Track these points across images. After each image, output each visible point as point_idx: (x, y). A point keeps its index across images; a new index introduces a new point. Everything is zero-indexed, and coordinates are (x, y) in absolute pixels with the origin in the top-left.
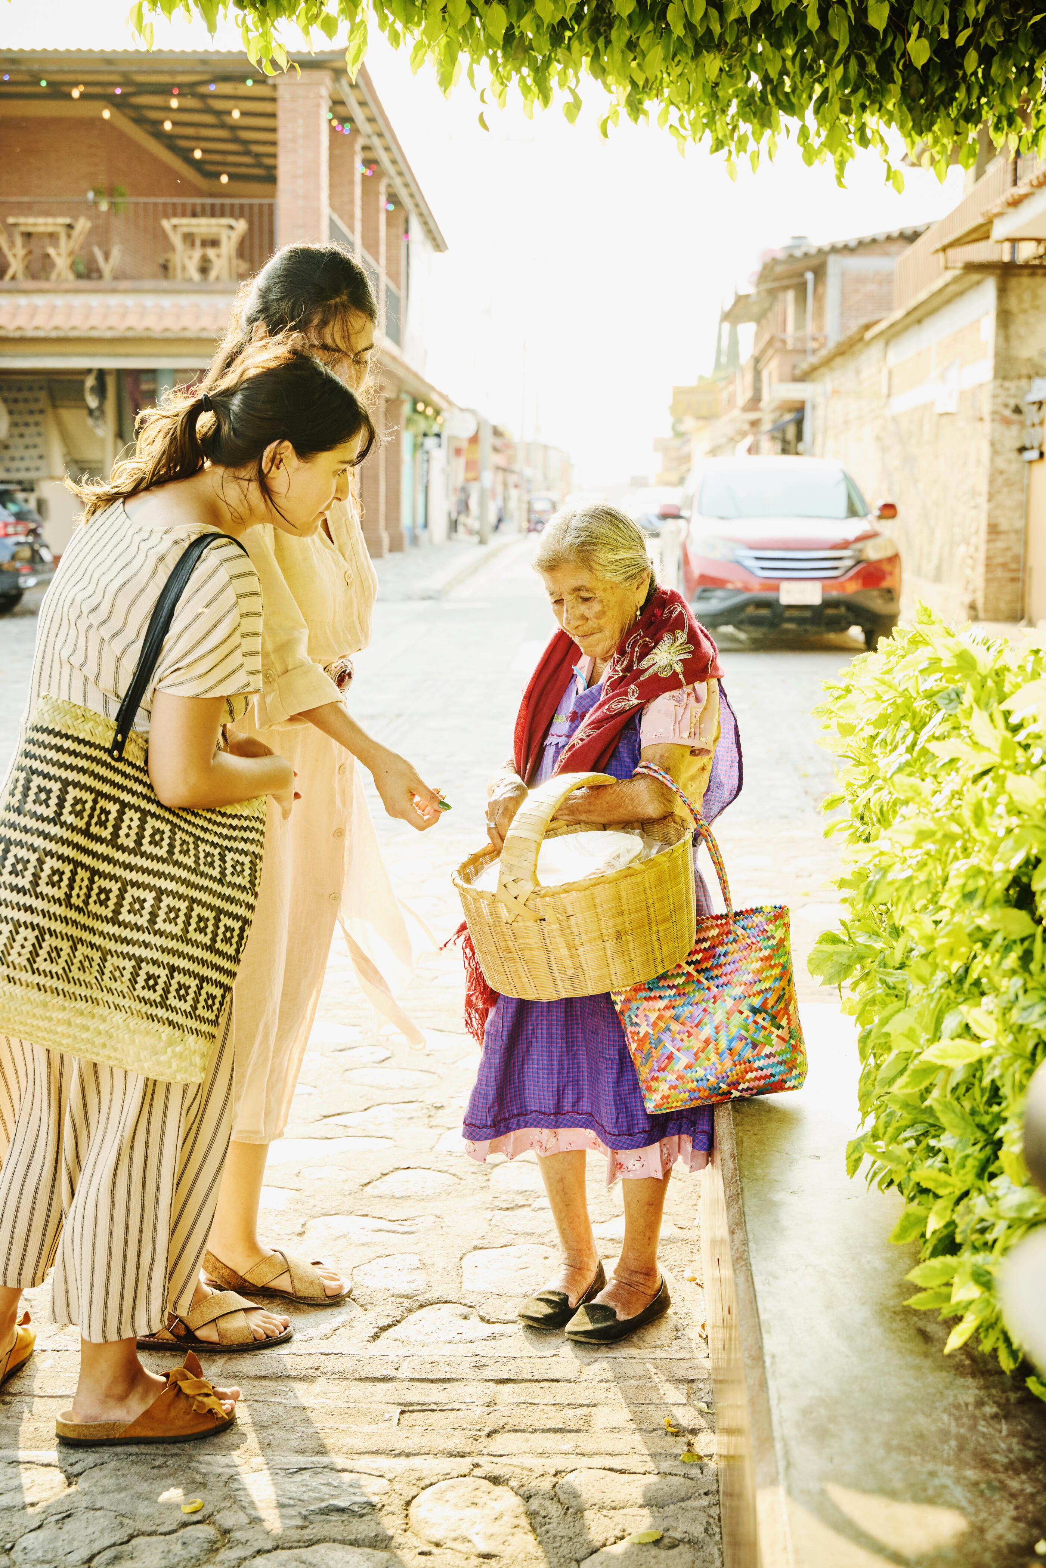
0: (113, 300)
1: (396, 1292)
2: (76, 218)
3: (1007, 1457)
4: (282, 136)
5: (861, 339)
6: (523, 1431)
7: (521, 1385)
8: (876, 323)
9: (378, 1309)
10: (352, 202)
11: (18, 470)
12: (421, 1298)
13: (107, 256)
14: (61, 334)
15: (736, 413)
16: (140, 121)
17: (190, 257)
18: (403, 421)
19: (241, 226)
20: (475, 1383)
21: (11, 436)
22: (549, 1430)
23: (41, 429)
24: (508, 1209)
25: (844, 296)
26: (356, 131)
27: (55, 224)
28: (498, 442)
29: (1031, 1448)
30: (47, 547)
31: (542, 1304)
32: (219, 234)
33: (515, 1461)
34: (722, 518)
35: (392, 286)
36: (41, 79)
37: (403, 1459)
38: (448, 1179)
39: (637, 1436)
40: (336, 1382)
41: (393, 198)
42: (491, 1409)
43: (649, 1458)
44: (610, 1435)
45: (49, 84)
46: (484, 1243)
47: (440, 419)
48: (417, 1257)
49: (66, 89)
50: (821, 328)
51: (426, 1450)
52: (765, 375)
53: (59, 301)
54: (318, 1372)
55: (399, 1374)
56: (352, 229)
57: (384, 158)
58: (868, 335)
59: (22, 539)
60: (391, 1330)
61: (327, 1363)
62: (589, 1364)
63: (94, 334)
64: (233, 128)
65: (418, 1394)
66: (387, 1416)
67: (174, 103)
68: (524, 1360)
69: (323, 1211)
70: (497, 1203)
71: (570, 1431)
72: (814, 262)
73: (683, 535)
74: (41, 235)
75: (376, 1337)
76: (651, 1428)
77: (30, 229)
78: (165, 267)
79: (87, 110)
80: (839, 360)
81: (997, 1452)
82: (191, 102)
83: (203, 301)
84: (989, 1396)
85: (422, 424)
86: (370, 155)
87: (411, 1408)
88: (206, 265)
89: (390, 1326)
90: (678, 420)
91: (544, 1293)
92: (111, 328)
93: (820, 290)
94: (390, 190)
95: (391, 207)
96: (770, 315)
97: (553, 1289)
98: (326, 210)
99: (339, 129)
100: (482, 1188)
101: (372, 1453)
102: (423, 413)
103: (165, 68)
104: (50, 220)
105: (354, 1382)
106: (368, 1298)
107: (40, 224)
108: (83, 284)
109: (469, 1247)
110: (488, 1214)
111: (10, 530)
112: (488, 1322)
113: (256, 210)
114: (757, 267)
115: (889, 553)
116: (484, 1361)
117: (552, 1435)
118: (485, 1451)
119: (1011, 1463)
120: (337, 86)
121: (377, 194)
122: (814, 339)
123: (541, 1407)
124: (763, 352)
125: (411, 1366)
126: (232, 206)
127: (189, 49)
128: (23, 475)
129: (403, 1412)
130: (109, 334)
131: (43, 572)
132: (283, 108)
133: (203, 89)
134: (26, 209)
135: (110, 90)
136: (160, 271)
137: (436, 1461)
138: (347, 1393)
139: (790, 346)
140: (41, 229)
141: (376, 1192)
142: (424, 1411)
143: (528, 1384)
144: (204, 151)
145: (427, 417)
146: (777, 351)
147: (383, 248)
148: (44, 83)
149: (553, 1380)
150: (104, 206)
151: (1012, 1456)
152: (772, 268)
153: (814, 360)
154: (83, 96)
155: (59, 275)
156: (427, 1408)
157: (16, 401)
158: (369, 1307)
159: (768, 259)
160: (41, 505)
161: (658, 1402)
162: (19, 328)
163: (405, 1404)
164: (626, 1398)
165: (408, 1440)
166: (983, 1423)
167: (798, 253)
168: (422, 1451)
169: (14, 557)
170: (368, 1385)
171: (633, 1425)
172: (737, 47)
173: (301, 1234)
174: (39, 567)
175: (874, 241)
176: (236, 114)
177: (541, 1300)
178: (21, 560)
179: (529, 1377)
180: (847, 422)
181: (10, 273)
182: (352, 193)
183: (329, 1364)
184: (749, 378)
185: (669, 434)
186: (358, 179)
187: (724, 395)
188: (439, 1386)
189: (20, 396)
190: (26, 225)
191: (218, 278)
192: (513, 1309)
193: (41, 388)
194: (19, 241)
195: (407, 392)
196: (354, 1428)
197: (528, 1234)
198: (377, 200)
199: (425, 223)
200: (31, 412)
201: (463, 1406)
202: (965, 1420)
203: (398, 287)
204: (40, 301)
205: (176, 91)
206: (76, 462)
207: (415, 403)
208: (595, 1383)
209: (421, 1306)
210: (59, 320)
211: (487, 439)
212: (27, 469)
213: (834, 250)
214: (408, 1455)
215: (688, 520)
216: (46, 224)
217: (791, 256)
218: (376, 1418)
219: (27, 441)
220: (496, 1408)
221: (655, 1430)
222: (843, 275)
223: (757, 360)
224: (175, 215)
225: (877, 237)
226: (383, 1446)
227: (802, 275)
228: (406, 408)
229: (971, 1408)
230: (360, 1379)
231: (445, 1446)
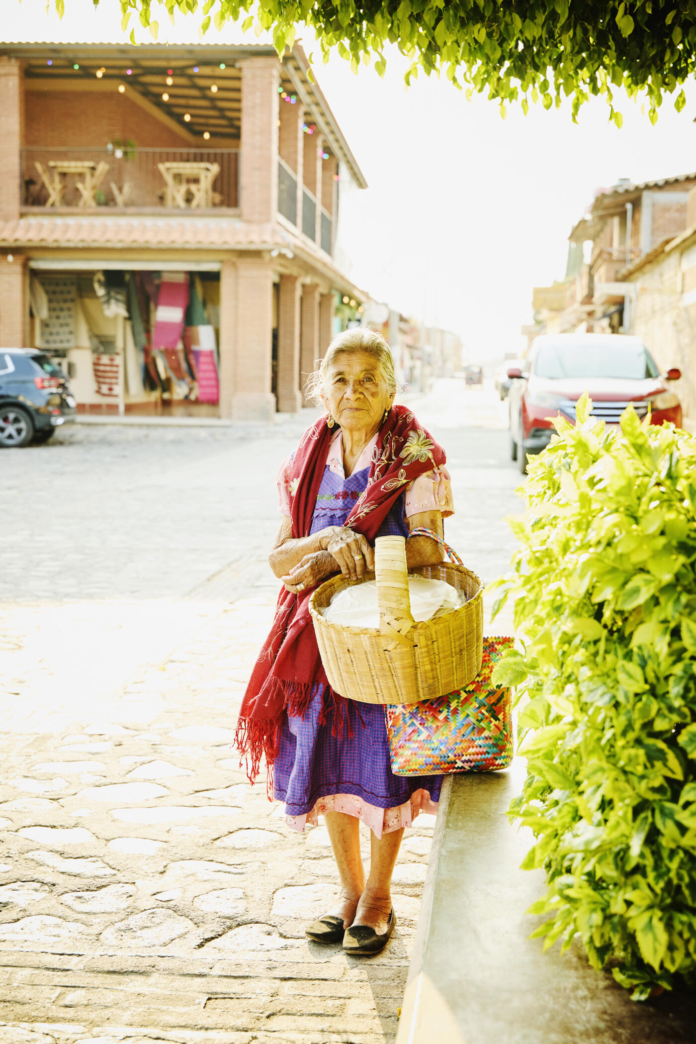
0: (123, 221)
1: (222, 915)
2: (98, 163)
3: (584, 1026)
4: (245, 104)
5: (663, 252)
6: (294, 1015)
7: (299, 982)
8: (673, 239)
9: (207, 926)
10: (296, 152)
11: (55, 342)
12: (239, 919)
13: (120, 189)
14: (85, 245)
15: (577, 306)
16: (146, 94)
17: (178, 191)
18: (333, 310)
19: (215, 168)
20: (265, 980)
21: (50, 317)
22: (312, 1015)
23: (72, 313)
24: (315, 859)
25: (654, 220)
26: (299, 102)
27: (83, 167)
28: (403, 325)
29: (604, 1020)
30: (72, 396)
31: (324, 925)
32: (198, 175)
33: (283, 1035)
34: (552, 378)
35: (326, 213)
36: (74, 64)
37: (203, 1031)
38: (276, 837)
39: (377, 1021)
40: (165, 976)
41: (327, 150)
42: (274, 998)
43: (382, 1036)
44: (357, 1020)
45: (81, 67)
46: (293, 882)
47: (361, 309)
48: (243, 891)
49: (93, 71)
50: (637, 244)
51: (220, 1026)
52: (596, 278)
53: (85, 221)
54: (153, 969)
55: (213, 972)
56: (295, 171)
57: (320, 121)
58: (668, 248)
59: (54, 390)
60: (213, 941)
61: (161, 963)
62: (351, 969)
63: (109, 245)
64: (213, 99)
65: (222, 986)
66: (197, 1001)
67: (170, 81)
68: (305, 965)
69: (181, 857)
70: (308, 854)
71: (328, 1016)
72: (632, 196)
73: (523, 390)
74: (73, 174)
75: (201, 945)
76: (387, 1015)
77: (65, 170)
78: (162, 198)
79: (108, 85)
80: (648, 267)
81: (578, 1022)
82: (182, 81)
83: (187, 222)
84: (585, 983)
85: (347, 312)
86: (309, 119)
87: (216, 996)
88: (190, 197)
89: (213, 938)
90: (538, 312)
91: (326, 918)
92: (121, 241)
93: (637, 216)
94: (325, 144)
95: (326, 157)
96: (602, 235)
97: (334, 915)
98: (275, 157)
99: (287, 100)
100: (299, 844)
101: (181, 1027)
102: (348, 304)
103: (163, 55)
104: (79, 164)
105: (178, 977)
106: (201, 918)
107: (72, 166)
108: (103, 209)
109: (282, 884)
110: (300, 862)
111: (46, 384)
112: (285, 937)
113: (226, 157)
114: (592, 200)
115: (673, 404)
116: (275, 964)
117: (314, 1018)
118: (263, 1028)
119: (587, 1030)
120: (285, 69)
121: (316, 146)
122: (632, 252)
123: (311, 998)
124: (595, 261)
125: (222, 966)
126: (209, 154)
127: (179, 43)
128: (58, 346)
129: (209, 999)
130: (120, 245)
131: (69, 414)
132: (245, 85)
133: (189, 71)
134: (64, 156)
135: (123, 72)
136: (156, 200)
137: (226, 1034)
138: (172, 984)
139: (616, 255)
140: (73, 170)
141: (222, 845)
142: (225, 998)
143: (304, 982)
144: (192, 116)
145: (350, 307)
146: (604, 261)
147: (319, 186)
148: (76, 67)
149: (322, 980)
150: (119, 154)
151: (588, 1026)
152: (602, 200)
153: (630, 267)
154: (105, 76)
155: (85, 204)
156: (226, 997)
157: (54, 293)
158: (201, 924)
159: (599, 195)
160: (71, 367)
161: (396, 997)
162: (56, 241)
163: (212, 994)
164: (374, 993)
165: (209, 1019)
166: (573, 1001)
167: (621, 190)
168: (218, 1027)
169: (48, 403)
170: (188, 979)
171: (375, 1013)
172: (495, 19)
173: (161, 873)
174: (66, 411)
175: (677, 181)
176: (214, 89)
177: (321, 922)
178: (53, 405)
179: (306, 976)
180: (653, 312)
181: (51, 201)
182: (296, 146)
183: (162, 964)
184: (585, 280)
185: (532, 322)
186: (300, 135)
187: (568, 293)
188: (239, 981)
189: (58, 289)
190: (62, 167)
191: (198, 206)
192: (302, 929)
193: (72, 284)
194: (57, 178)
195: (337, 289)
196: (172, 1009)
197: (326, 876)
198: (315, 151)
199: (351, 168)
200: (65, 301)
201: (254, 996)
202: (561, 1000)
203: (331, 213)
204: (71, 221)
205: (170, 72)
206: (97, 336)
207: (342, 296)
208: (352, 982)
209: (239, 925)
210: (84, 235)
211: (395, 324)
212: (61, 342)
213: (647, 187)
214: (207, 1029)
215: (527, 379)
216: (76, 167)
217: (616, 192)
218: (190, 1002)
219: (62, 321)
220: (277, 997)
221: (390, 1017)
222: (654, 205)
223: (591, 267)
224: (168, 160)
225: (679, 178)
226: (190, 1022)
227: (623, 205)
228: (336, 301)
229: (568, 991)
230: (184, 975)
231: (234, 1023)
